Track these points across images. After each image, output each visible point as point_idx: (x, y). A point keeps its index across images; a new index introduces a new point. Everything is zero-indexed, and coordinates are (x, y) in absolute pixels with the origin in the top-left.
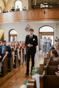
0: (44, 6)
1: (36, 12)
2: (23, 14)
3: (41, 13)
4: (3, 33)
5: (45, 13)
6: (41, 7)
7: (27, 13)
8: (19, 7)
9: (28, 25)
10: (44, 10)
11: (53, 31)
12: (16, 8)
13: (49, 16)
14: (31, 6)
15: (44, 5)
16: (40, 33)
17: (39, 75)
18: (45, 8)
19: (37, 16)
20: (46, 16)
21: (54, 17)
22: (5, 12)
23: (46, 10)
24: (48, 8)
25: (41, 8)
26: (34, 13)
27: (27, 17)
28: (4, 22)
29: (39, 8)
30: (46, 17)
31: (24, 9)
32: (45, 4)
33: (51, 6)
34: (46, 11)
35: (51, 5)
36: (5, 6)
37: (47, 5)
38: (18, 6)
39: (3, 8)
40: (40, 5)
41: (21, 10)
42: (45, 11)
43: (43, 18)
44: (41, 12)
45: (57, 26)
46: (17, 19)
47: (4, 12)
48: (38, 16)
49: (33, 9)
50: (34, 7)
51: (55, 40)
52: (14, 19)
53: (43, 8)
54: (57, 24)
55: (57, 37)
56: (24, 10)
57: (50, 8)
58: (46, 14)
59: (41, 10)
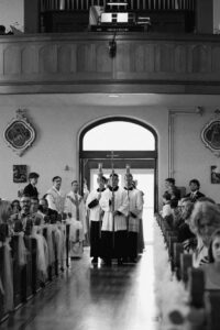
0: (107, 18)
1: (69, 45)
3: (96, 54)
5: (113, 53)
6: (92, 21)
9: (23, 113)
10: (111, 37)
11: (152, 148)
13: (133, 70)
14: (40, 14)
15: (108, 10)
16: (83, 155)
18: (115, 25)
19: (73, 68)
20: (119, 67)
23: (120, 40)
24: (131, 27)
25: (94, 28)
26: (59, 51)
30: (120, 75)
33: (144, 20)
34: (118, 42)
37: (122, 10)
42: (113, 43)
43: (104, 78)
44: (93, 46)
45: (171, 122)
48: (81, 67)
51: (161, 193)
53: (106, 26)
54: (171, 113)
55: (172, 181)
57: (139, 28)
58: (118, 57)
59: (92, 35)
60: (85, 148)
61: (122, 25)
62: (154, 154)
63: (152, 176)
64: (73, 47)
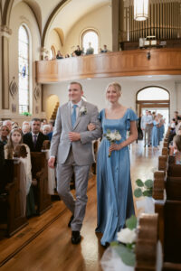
0: (147, 43)
1: (131, 55)
2: (101, 61)
3: (141, 58)
4: (58, 103)
5: (149, 58)
6: (141, 45)
7: (111, 60)
8: (92, 46)
10: (148, 51)
11: (167, 99)
12: (86, 48)
13: (158, 64)
14: (119, 43)
15: (148, 39)
16: (137, 102)
17: (154, 201)
18: (150, 46)
19: (132, 65)
20: (152, 64)
21: (171, 67)
22: (61, 58)
23: (152, 52)
24: (158, 47)
25: (141, 48)
26: (126, 59)
27: (111, 67)
28: (61, 80)
29: (137, 46)
30: (152, 67)
31: (103, 49)
32: (149, 37)
33: (164, 43)
35: (163, 40)
36: (62, 45)
37: (154, 39)
38: (90, 44)
39: (57, 48)
40: (138, 41)
41: (96, 52)
42: (149, 54)
44: (140, 56)
45: (176, 87)
46: (89, 72)
47: (59, 57)
48: (135, 64)
49: (123, 49)
50: (125, 45)
51: (172, 118)
52: (81, 73)
53: (146, 47)
54: (176, 83)
56: (102, 52)
57: (162, 47)
58: (152, 59)
59: (140, 51)
60: (139, 99)
61: (154, 46)
62: (168, 101)
63: (167, 111)
64: (132, 56)
